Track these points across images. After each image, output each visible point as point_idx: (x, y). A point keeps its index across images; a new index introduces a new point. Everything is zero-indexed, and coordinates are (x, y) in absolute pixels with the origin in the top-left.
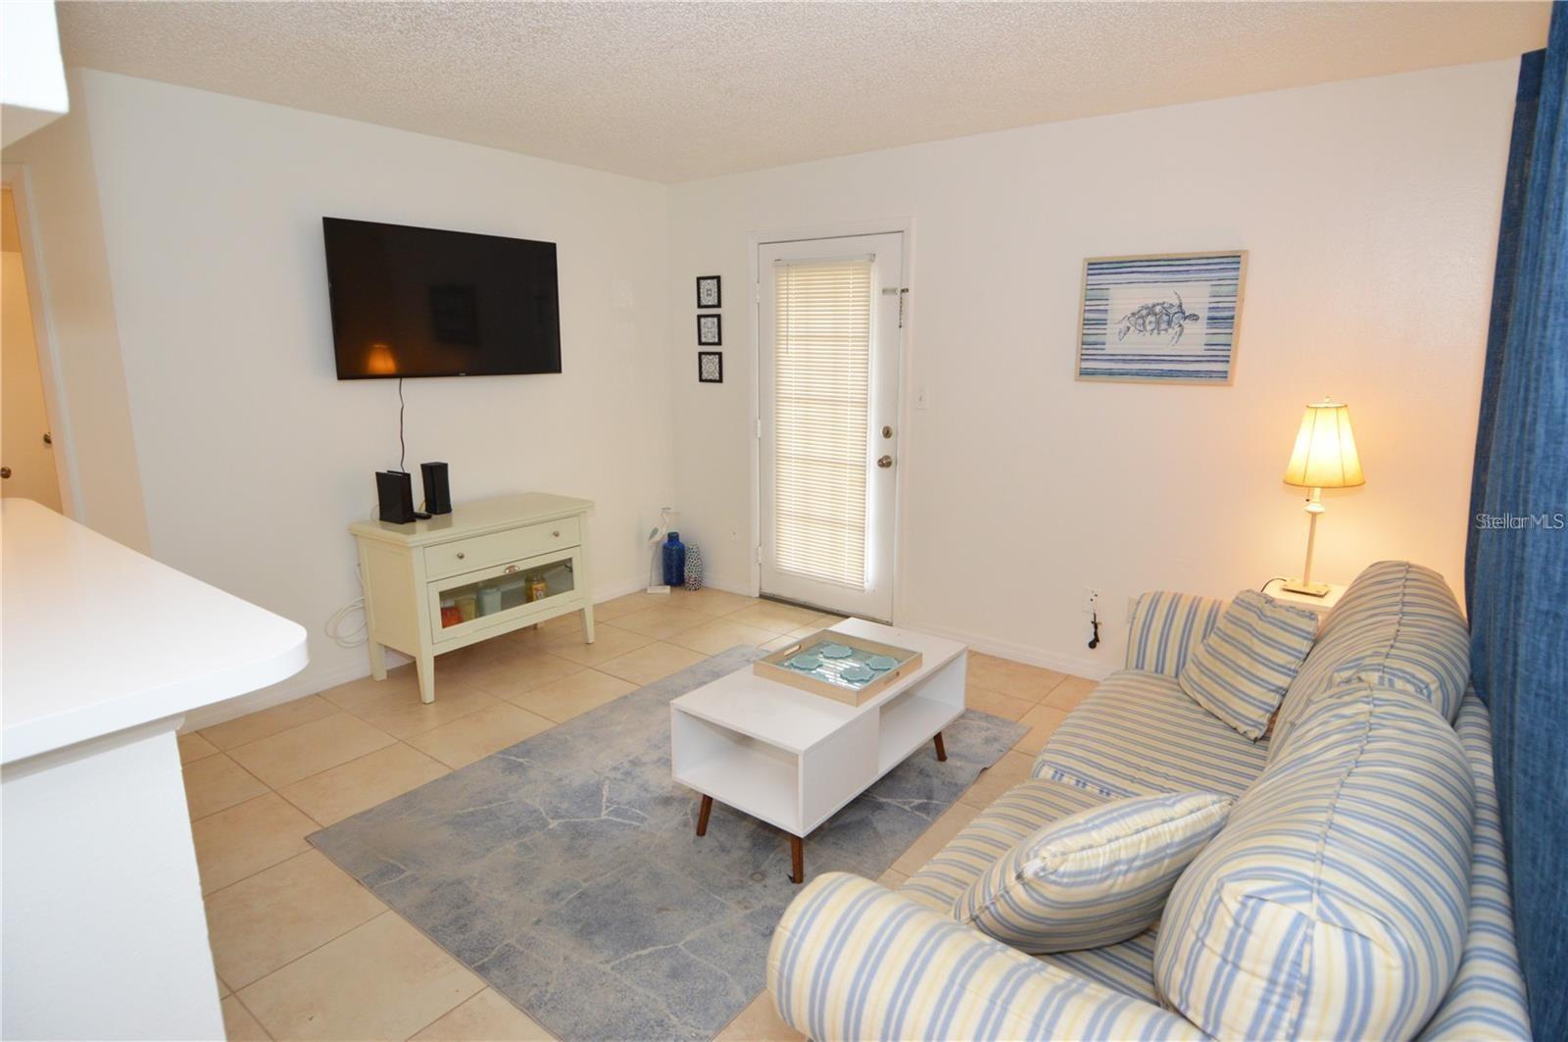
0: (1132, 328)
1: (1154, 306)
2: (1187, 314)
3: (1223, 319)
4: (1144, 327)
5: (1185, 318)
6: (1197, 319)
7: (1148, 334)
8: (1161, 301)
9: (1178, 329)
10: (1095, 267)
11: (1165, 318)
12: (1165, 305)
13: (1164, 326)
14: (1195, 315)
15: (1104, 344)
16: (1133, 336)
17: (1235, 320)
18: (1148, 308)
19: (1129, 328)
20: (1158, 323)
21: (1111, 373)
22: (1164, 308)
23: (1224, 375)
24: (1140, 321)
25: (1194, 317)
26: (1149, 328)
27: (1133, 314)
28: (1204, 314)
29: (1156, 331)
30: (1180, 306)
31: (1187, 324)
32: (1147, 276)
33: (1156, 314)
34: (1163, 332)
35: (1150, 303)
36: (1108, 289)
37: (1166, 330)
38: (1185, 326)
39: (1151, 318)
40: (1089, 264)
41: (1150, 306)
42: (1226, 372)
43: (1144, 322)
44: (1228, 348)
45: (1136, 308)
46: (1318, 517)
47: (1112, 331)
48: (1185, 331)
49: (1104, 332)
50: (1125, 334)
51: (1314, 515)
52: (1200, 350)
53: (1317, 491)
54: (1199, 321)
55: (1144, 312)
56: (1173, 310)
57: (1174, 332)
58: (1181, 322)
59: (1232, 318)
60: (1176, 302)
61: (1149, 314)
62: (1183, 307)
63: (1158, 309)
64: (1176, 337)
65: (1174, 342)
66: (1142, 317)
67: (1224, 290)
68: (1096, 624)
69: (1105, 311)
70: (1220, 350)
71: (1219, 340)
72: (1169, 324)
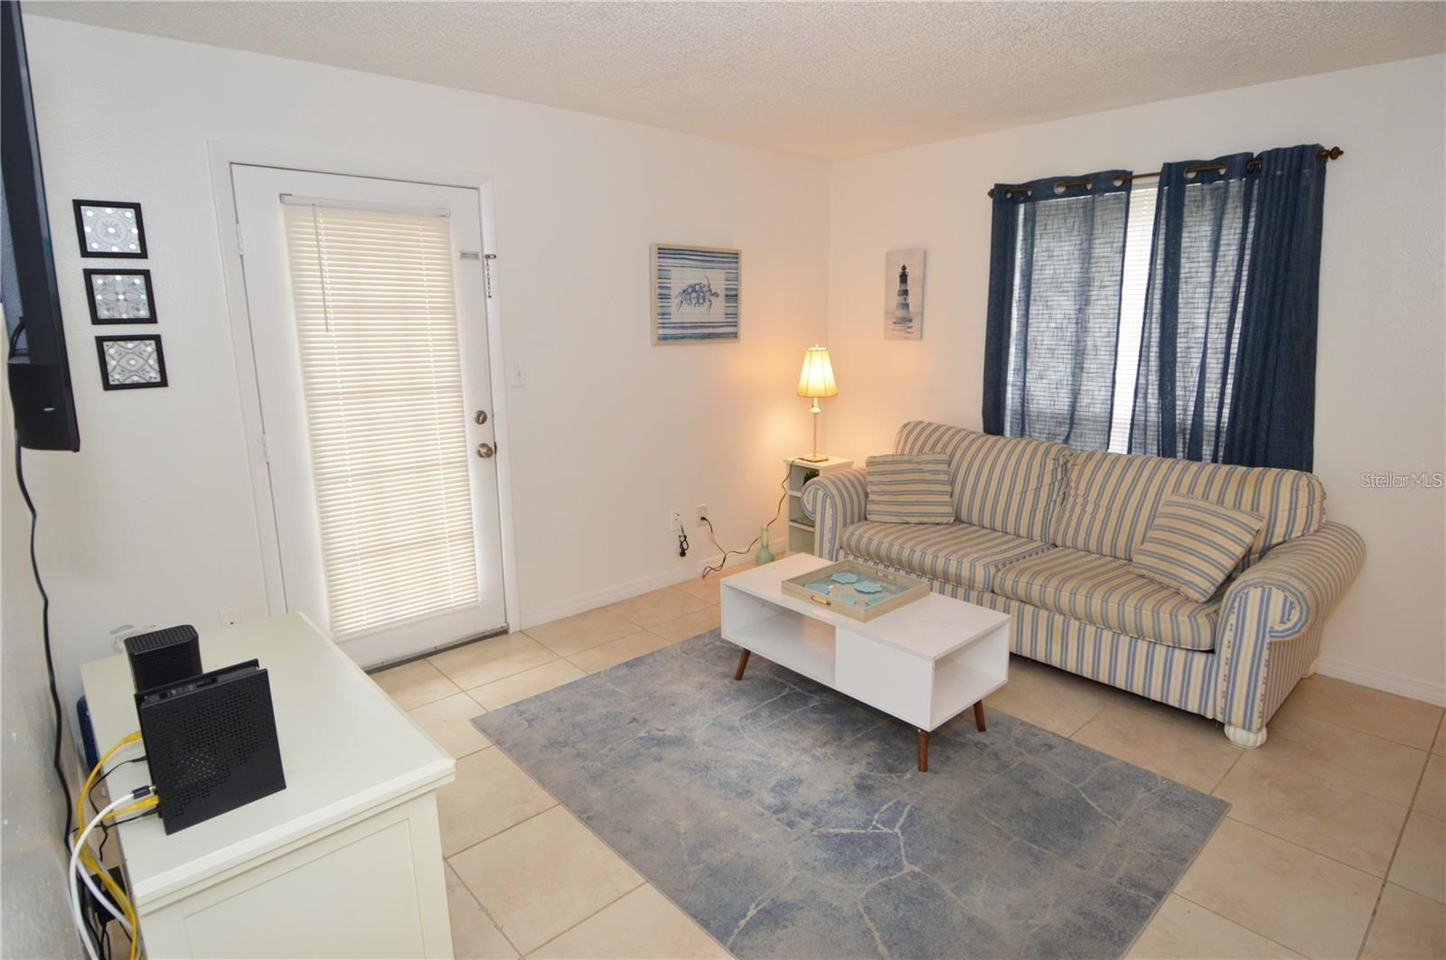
0: (684, 302)
1: (695, 285)
2: (713, 292)
3: (733, 297)
4: (690, 300)
5: (712, 295)
6: (718, 296)
7: (693, 306)
8: (699, 282)
9: (709, 303)
10: (664, 252)
11: (702, 295)
12: (702, 285)
13: (701, 301)
14: (716, 293)
15: (670, 314)
17: (739, 297)
18: (691, 287)
19: (681, 301)
20: (698, 299)
21: (675, 338)
22: (701, 287)
23: (735, 335)
24: (688, 296)
25: (716, 295)
26: (693, 302)
27: (684, 291)
28: (722, 293)
29: (697, 304)
30: (709, 286)
31: (713, 299)
32: (692, 262)
33: (696, 292)
34: (701, 305)
35: (693, 282)
36: (669, 271)
37: (703, 303)
38: (711, 300)
39: (694, 295)
40: (659, 249)
41: (693, 285)
42: (736, 333)
43: (690, 297)
44: (735, 316)
45: (685, 287)
46: (817, 415)
47: (674, 301)
48: (713, 305)
49: (669, 304)
50: (680, 306)
51: (815, 414)
52: (721, 318)
53: (816, 400)
54: (719, 298)
55: (690, 290)
56: (706, 289)
57: (707, 305)
58: (710, 297)
59: (736, 296)
60: (706, 283)
61: (692, 291)
62: (711, 286)
63: (697, 288)
64: (708, 309)
65: (707, 312)
66: (688, 294)
67: (732, 275)
68: (685, 537)
69: (669, 288)
70: (733, 319)
71: (731, 310)
72: (704, 299)
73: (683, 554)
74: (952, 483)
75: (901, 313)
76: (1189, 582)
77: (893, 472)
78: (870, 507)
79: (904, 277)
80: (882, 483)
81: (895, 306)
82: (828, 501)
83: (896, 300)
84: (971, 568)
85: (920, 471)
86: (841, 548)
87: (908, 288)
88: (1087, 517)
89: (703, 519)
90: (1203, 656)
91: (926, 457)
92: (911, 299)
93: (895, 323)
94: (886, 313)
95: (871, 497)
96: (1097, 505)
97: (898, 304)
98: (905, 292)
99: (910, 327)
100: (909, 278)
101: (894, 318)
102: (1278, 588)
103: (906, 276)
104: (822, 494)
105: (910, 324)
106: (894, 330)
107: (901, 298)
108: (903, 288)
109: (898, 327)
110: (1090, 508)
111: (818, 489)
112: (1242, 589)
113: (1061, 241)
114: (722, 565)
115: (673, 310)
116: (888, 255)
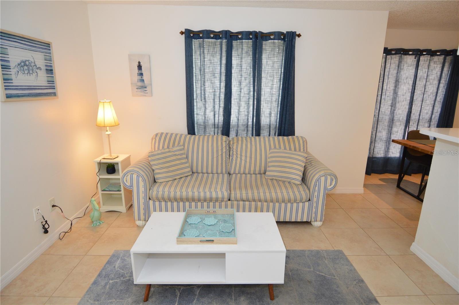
0: (20, 72)
1: (25, 61)
2: (37, 67)
3: (50, 71)
4: (24, 72)
7: (26, 75)
8: (28, 59)
9: (36, 74)
10: (3, 35)
11: (31, 68)
12: (30, 62)
13: (31, 72)
14: (40, 68)
15: (11, 80)
16: (21, 76)
17: (54, 71)
18: (23, 62)
19: (18, 71)
20: (29, 70)
22: (29, 63)
23: (55, 94)
24: (22, 68)
25: (39, 68)
27: (19, 64)
28: (44, 68)
29: (29, 74)
30: (35, 63)
31: (38, 71)
33: (27, 66)
34: (31, 75)
35: (24, 59)
36: (7, 49)
37: (32, 74)
38: (37, 72)
39: (26, 68)
41: (24, 61)
43: (24, 69)
44: (53, 83)
45: (19, 62)
46: (110, 135)
47: (13, 71)
48: (39, 75)
49: (10, 73)
50: (18, 75)
51: (109, 135)
52: (45, 84)
53: (108, 128)
54: (42, 70)
55: (23, 64)
56: (33, 64)
57: (35, 75)
58: (36, 70)
59: (52, 70)
60: (33, 61)
61: (24, 65)
63: (27, 63)
64: (36, 78)
65: (36, 80)
66: (22, 66)
67: (48, 57)
68: (46, 221)
69: (8, 61)
70: (51, 84)
71: (50, 79)
72: (33, 71)
73: (46, 232)
74: (187, 157)
75: (140, 84)
76: (295, 179)
77: (163, 158)
78: (156, 176)
79: (140, 67)
80: (160, 164)
81: (137, 81)
82: (140, 179)
83: (136, 78)
84: (222, 193)
85: (175, 155)
86: (150, 199)
87: (143, 72)
88: (243, 162)
89: (53, 206)
90: (307, 203)
91: (175, 149)
92: (145, 77)
93: (137, 88)
94: (132, 84)
95: (156, 171)
96: (246, 157)
97: (138, 80)
98: (141, 74)
99: (146, 91)
100: (142, 67)
101: (137, 86)
102: (329, 175)
103: (141, 67)
104: (136, 176)
105: (145, 89)
106: (137, 92)
107: (140, 77)
108: (140, 72)
109: (139, 90)
110: (243, 158)
111: (133, 174)
112: (319, 178)
113: (213, 57)
114: (71, 228)
115: (13, 77)
116: (130, 56)
